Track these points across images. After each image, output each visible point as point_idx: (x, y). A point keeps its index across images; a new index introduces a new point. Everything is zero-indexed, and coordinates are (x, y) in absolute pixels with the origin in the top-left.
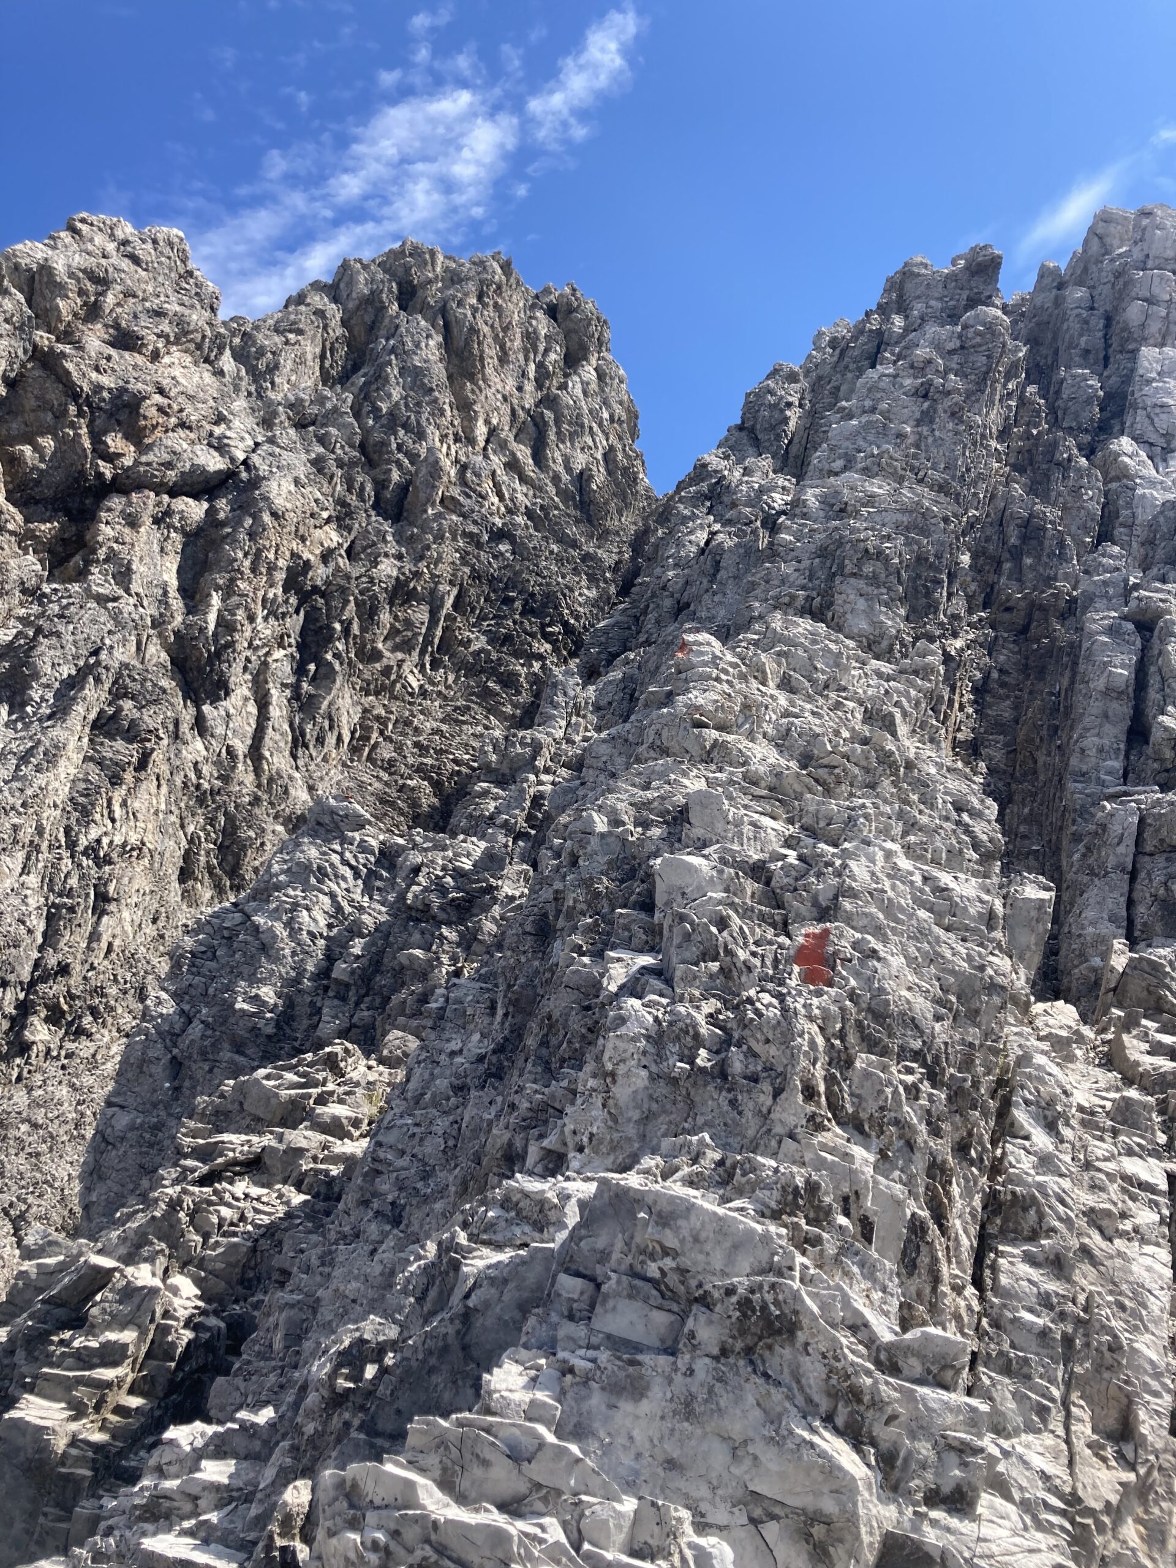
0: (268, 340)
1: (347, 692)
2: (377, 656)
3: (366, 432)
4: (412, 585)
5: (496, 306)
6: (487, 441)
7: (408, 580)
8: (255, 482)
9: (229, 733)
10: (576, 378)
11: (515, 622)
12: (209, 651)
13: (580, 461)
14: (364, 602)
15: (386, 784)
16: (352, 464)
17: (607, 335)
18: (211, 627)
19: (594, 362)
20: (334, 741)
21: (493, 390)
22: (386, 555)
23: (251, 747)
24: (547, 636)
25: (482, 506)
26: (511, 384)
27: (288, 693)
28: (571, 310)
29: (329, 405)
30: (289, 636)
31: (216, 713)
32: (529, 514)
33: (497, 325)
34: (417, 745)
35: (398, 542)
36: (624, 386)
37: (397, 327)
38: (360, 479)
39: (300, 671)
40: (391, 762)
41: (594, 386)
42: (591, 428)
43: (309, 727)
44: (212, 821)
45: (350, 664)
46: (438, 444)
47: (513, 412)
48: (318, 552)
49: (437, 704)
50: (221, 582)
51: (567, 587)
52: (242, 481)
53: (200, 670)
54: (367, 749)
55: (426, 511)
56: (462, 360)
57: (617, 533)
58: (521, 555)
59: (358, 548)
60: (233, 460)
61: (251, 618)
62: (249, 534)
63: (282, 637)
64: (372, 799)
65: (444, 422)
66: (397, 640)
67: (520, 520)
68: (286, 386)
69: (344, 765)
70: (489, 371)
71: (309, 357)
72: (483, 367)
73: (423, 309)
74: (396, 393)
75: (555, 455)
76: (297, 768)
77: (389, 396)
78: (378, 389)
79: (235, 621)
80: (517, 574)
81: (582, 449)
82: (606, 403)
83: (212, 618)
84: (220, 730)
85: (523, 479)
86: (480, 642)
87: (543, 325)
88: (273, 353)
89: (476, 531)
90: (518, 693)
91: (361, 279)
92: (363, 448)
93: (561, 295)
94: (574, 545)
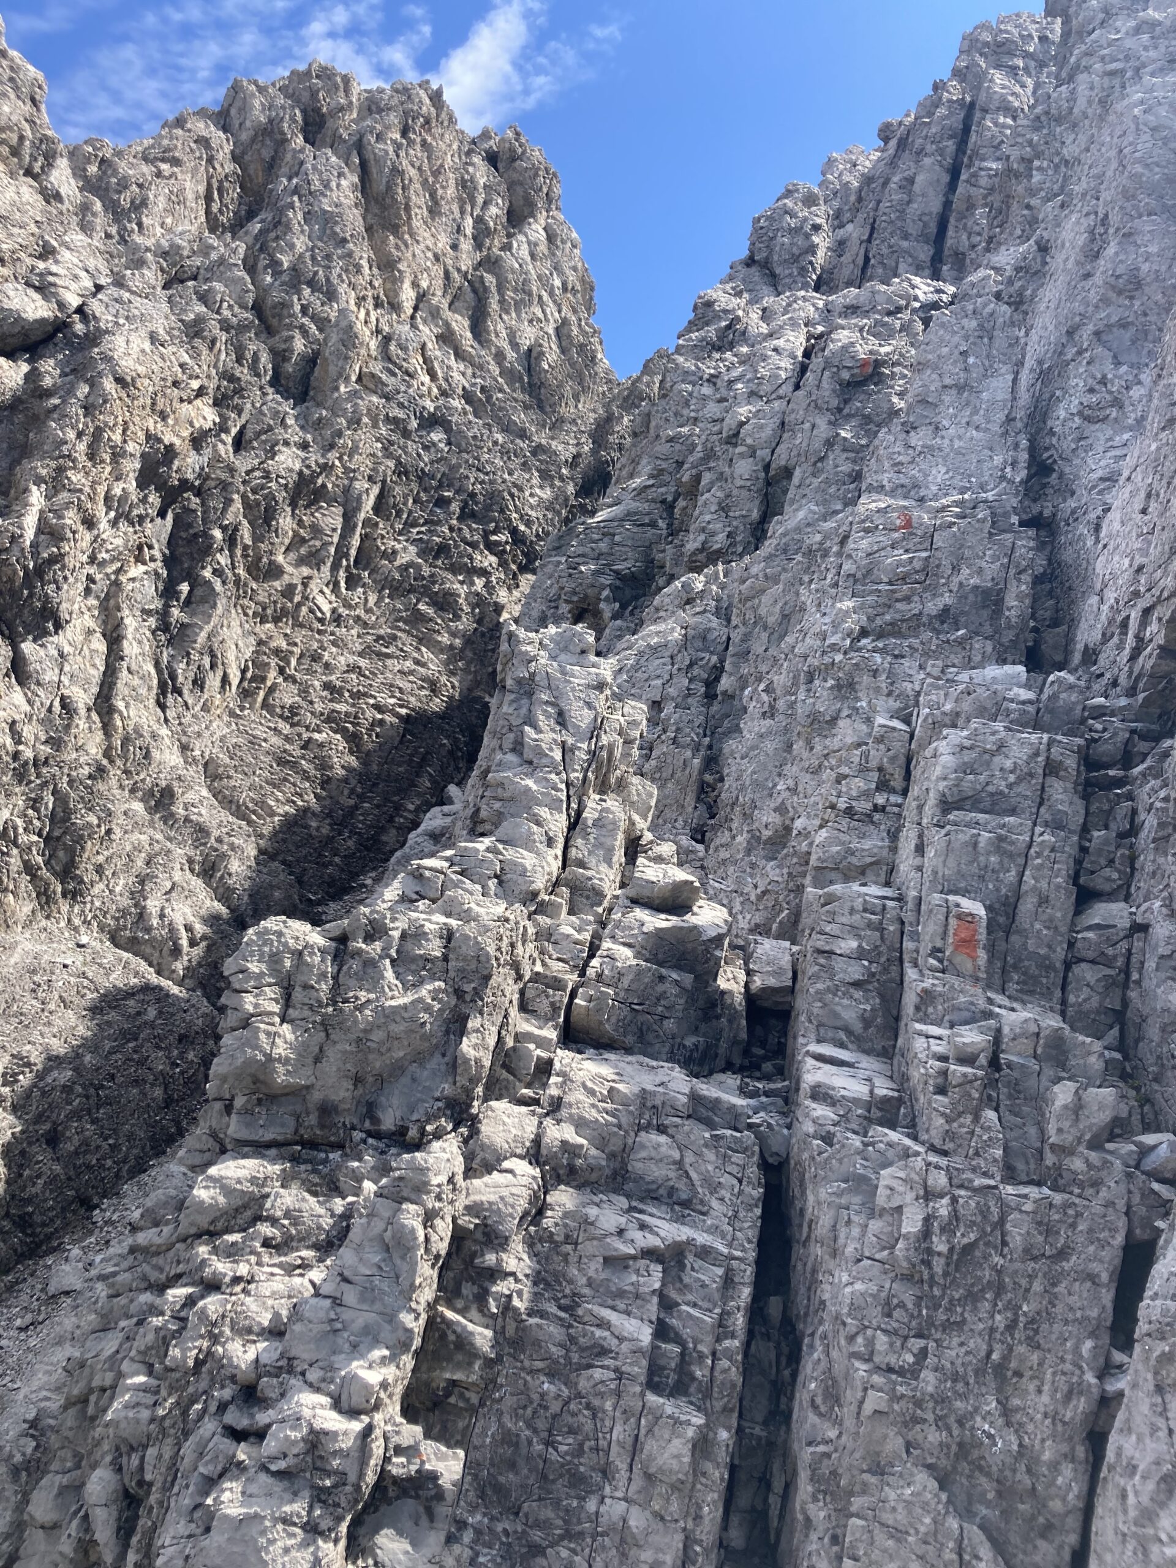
0: (132, 169)
1: (235, 619)
2: (275, 571)
3: (262, 292)
4: (320, 481)
5: (424, 143)
6: (416, 308)
7: (314, 476)
8: (94, 338)
9: (65, 680)
10: (522, 238)
11: (451, 529)
12: (25, 568)
13: (528, 336)
14: (258, 504)
15: (287, 739)
16: (242, 328)
17: (557, 190)
18: (29, 534)
19: (543, 222)
20: (217, 683)
21: (422, 246)
22: (286, 443)
23: (99, 696)
24: (491, 547)
25: (409, 386)
26: (443, 242)
27: (152, 622)
28: (514, 158)
29: (214, 256)
30: (150, 547)
31: (42, 652)
32: (468, 397)
33: (426, 167)
34: (327, 686)
35: (302, 427)
36: (577, 251)
37: (302, 163)
38: (252, 347)
39: (168, 592)
40: (294, 710)
41: (543, 248)
42: (540, 297)
43: (180, 667)
44: (35, 803)
45: (237, 582)
46: (354, 308)
47: (447, 275)
48: (186, 434)
49: (354, 632)
50: (44, 472)
51: (515, 485)
52: (77, 336)
53: (14, 594)
54: (262, 693)
55: (337, 389)
56: (384, 208)
57: (574, 422)
58: (458, 446)
59: (249, 434)
60: (61, 305)
61: (89, 523)
62: (85, 407)
63: (140, 548)
64: (269, 758)
65: (361, 281)
66: (303, 551)
67: (457, 403)
68: (159, 231)
69: (232, 714)
70: (416, 223)
71: (190, 196)
72: (410, 218)
73: (335, 142)
74: (301, 243)
75: (498, 327)
76: (166, 721)
77: (292, 246)
78: (277, 238)
79: (63, 527)
80: (453, 468)
81: (531, 321)
82: (557, 268)
83: (30, 523)
84: (50, 675)
85: (459, 355)
86: (408, 554)
87: (482, 173)
88: (140, 186)
89: (402, 415)
90: (457, 617)
91: (257, 103)
92: (257, 308)
93: (502, 140)
94: (523, 434)
